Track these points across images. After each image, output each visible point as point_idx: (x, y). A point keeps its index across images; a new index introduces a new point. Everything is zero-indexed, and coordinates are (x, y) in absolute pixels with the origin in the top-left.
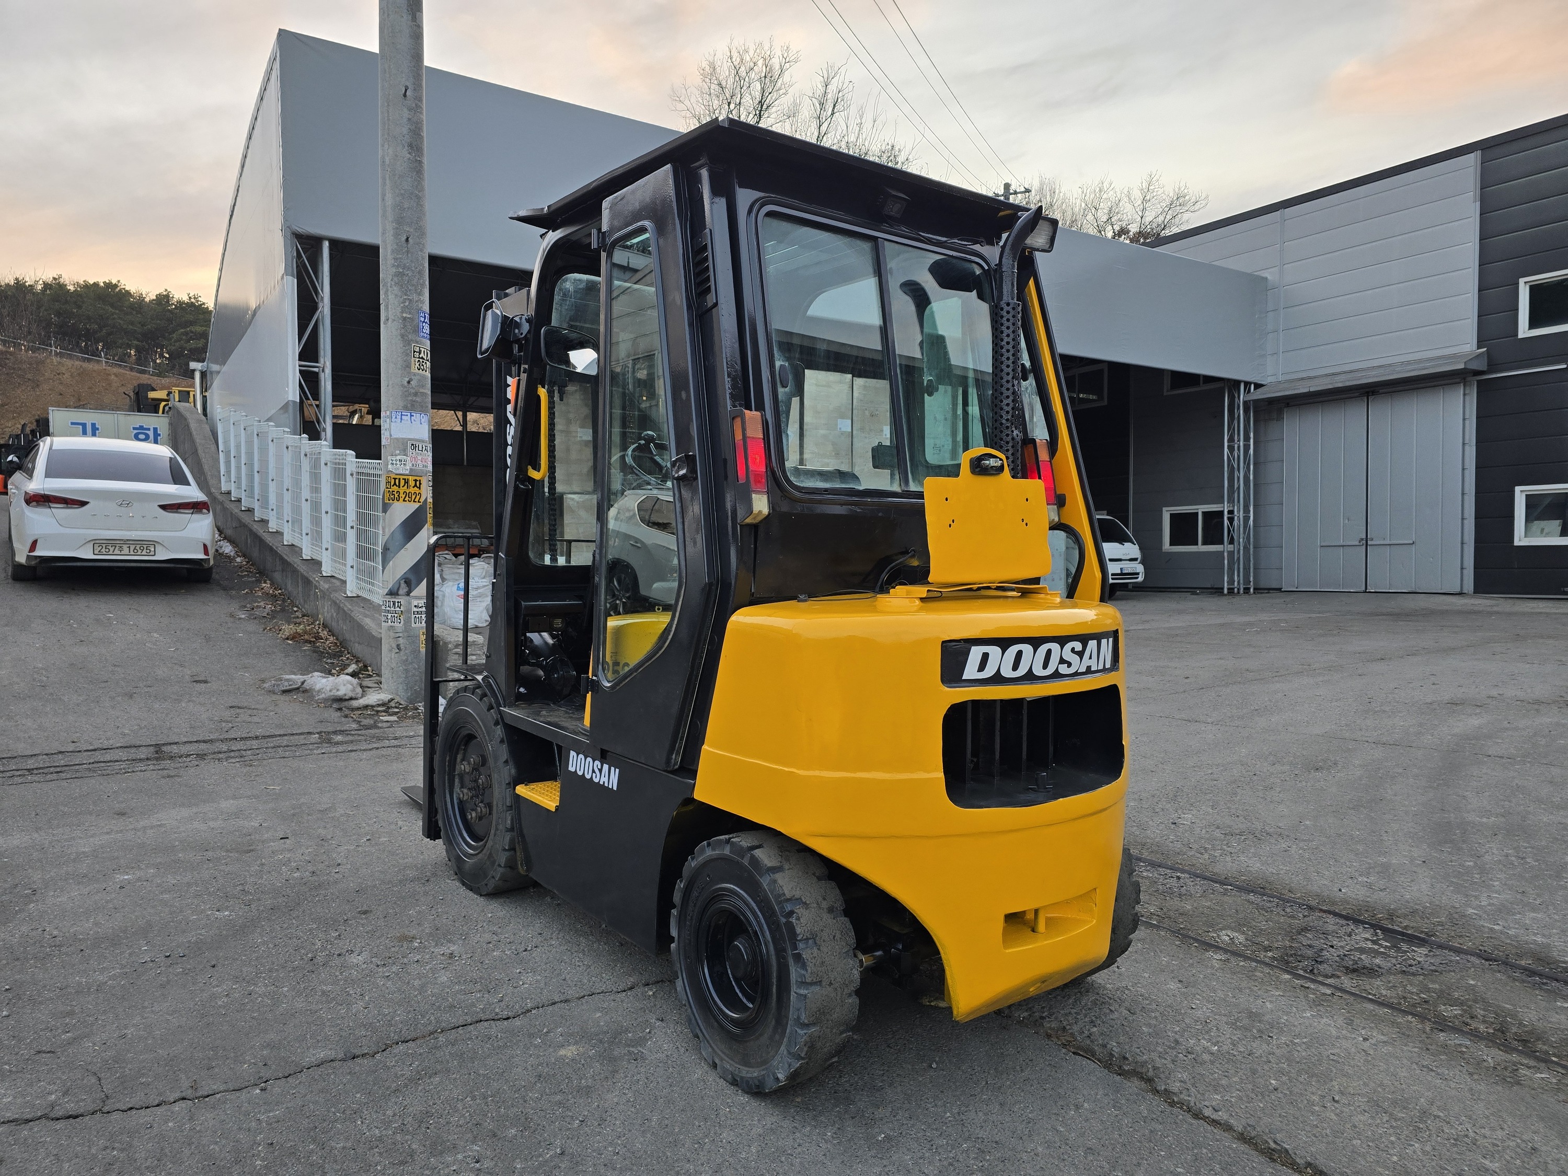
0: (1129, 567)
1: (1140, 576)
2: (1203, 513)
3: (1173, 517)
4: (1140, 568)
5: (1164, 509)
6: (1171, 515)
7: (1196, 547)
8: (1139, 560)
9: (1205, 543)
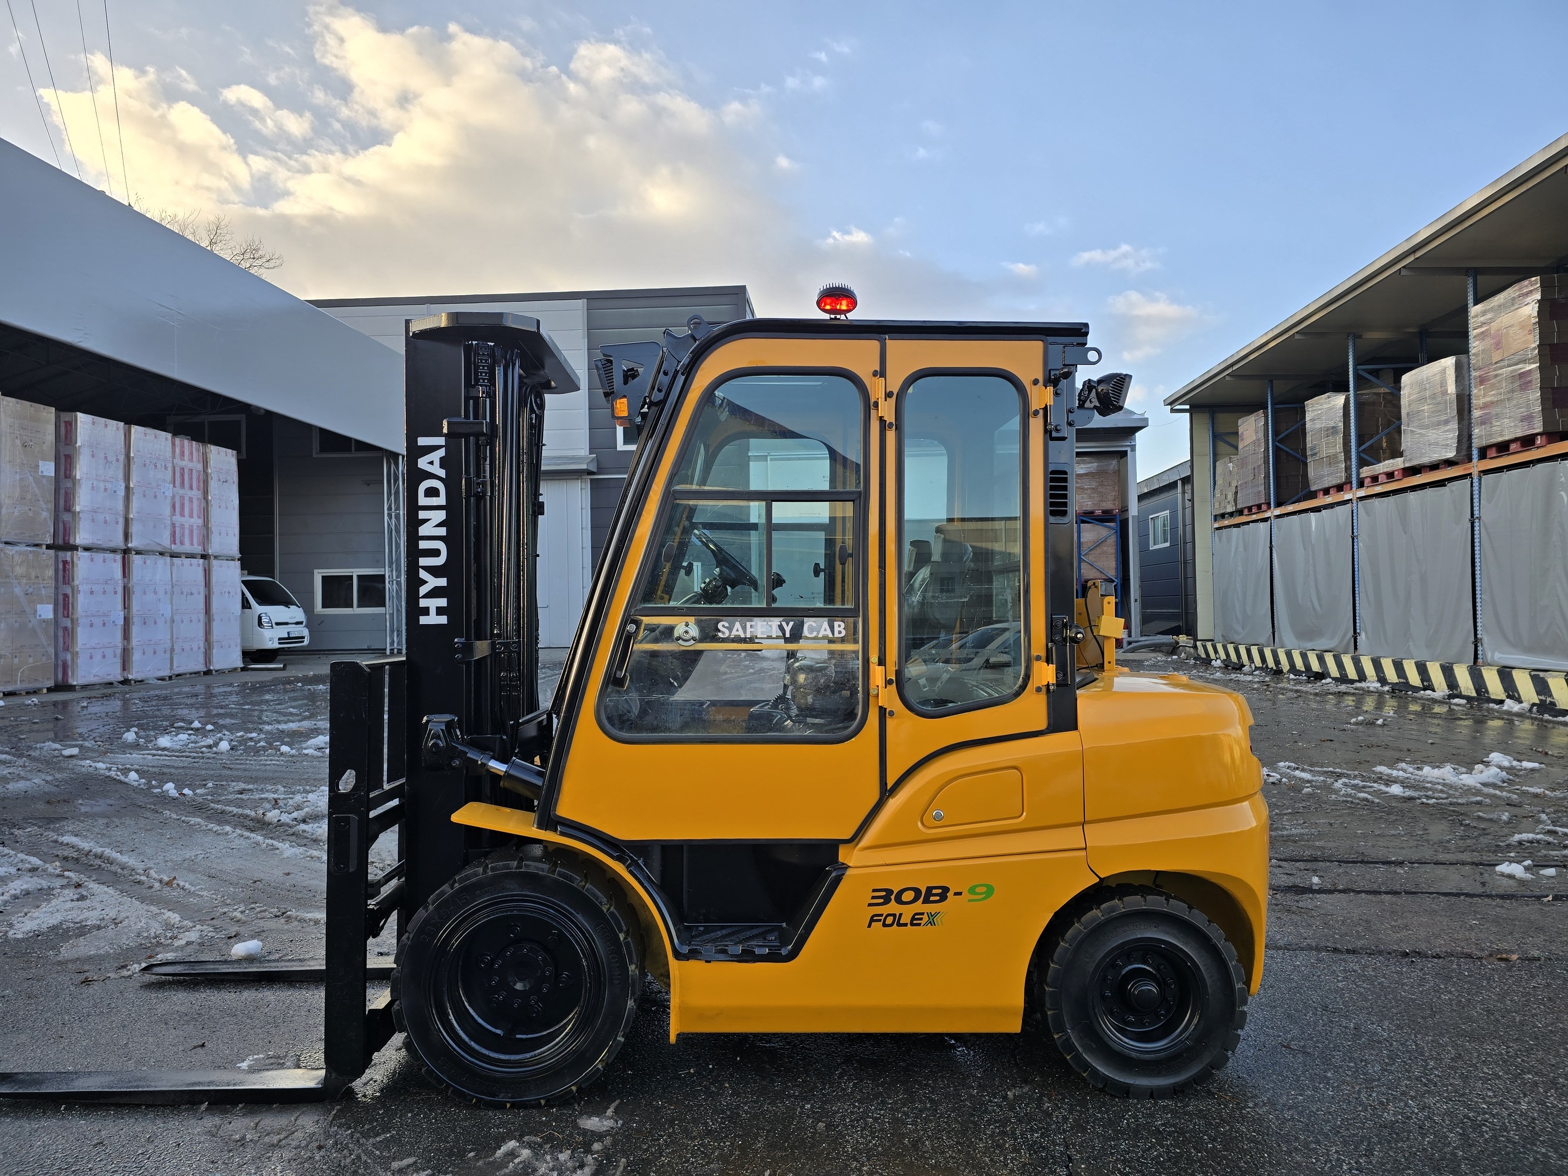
0: (296, 631)
1: (306, 640)
2: (359, 577)
3: (325, 579)
4: (305, 632)
5: (316, 571)
6: (323, 577)
7: (351, 609)
8: (304, 623)
9: (359, 606)
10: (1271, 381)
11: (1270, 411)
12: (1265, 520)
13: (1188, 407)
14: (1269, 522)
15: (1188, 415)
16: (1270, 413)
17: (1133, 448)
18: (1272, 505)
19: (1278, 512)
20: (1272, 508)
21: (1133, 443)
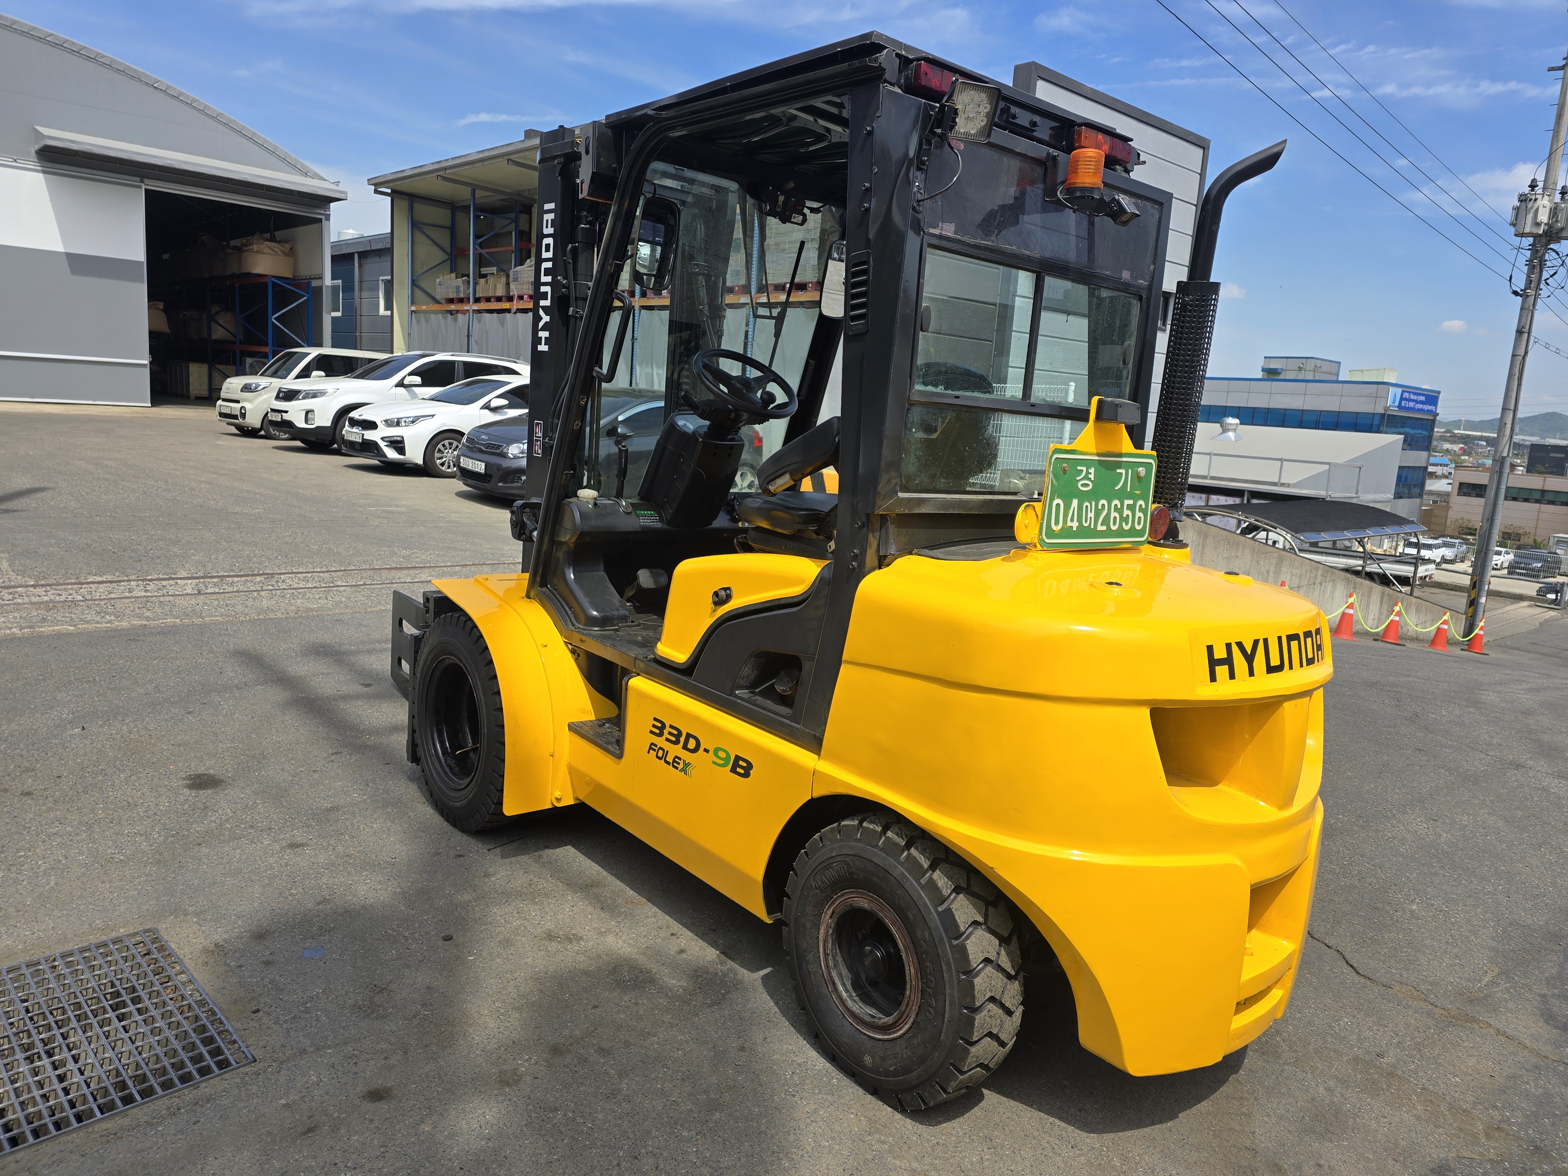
10: (474, 190)
11: (472, 216)
12: (464, 312)
13: (389, 191)
14: (467, 315)
15: (389, 199)
16: (472, 218)
17: (328, 217)
18: (471, 300)
19: (476, 307)
20: (471, 303)
21: (327, 213)
